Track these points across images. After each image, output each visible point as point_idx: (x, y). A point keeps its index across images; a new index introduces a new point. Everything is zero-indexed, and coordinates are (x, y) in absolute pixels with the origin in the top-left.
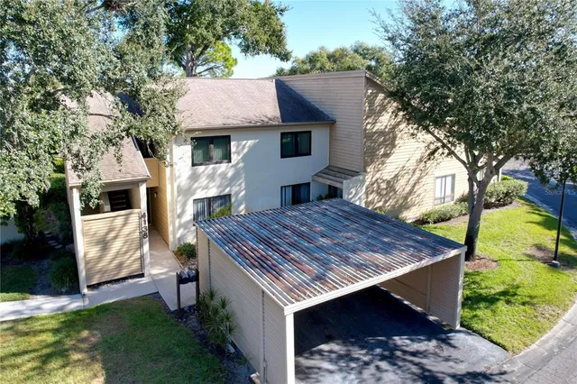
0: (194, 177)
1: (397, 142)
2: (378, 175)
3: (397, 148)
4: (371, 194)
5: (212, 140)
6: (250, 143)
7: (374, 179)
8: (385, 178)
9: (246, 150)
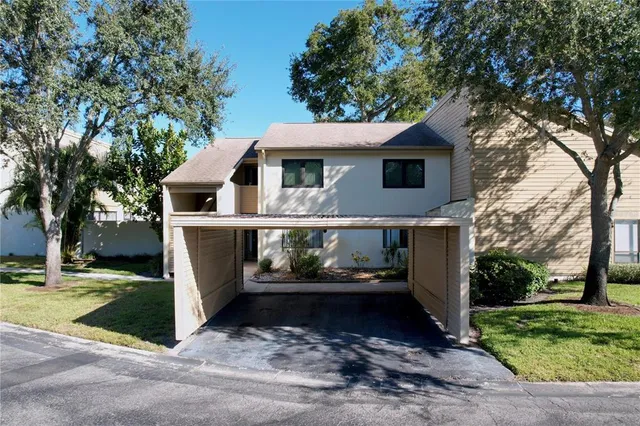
0: (283, 199)
1: (529, 164)
2: (498, 205)
3: (531, 171)
4: (486, 228)
5: (303, 163)
6: (346, 168)
7: (490, 209)
8: (510, 210)
9: (340, 176)
